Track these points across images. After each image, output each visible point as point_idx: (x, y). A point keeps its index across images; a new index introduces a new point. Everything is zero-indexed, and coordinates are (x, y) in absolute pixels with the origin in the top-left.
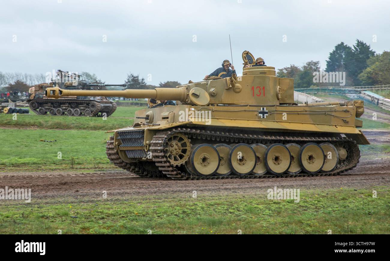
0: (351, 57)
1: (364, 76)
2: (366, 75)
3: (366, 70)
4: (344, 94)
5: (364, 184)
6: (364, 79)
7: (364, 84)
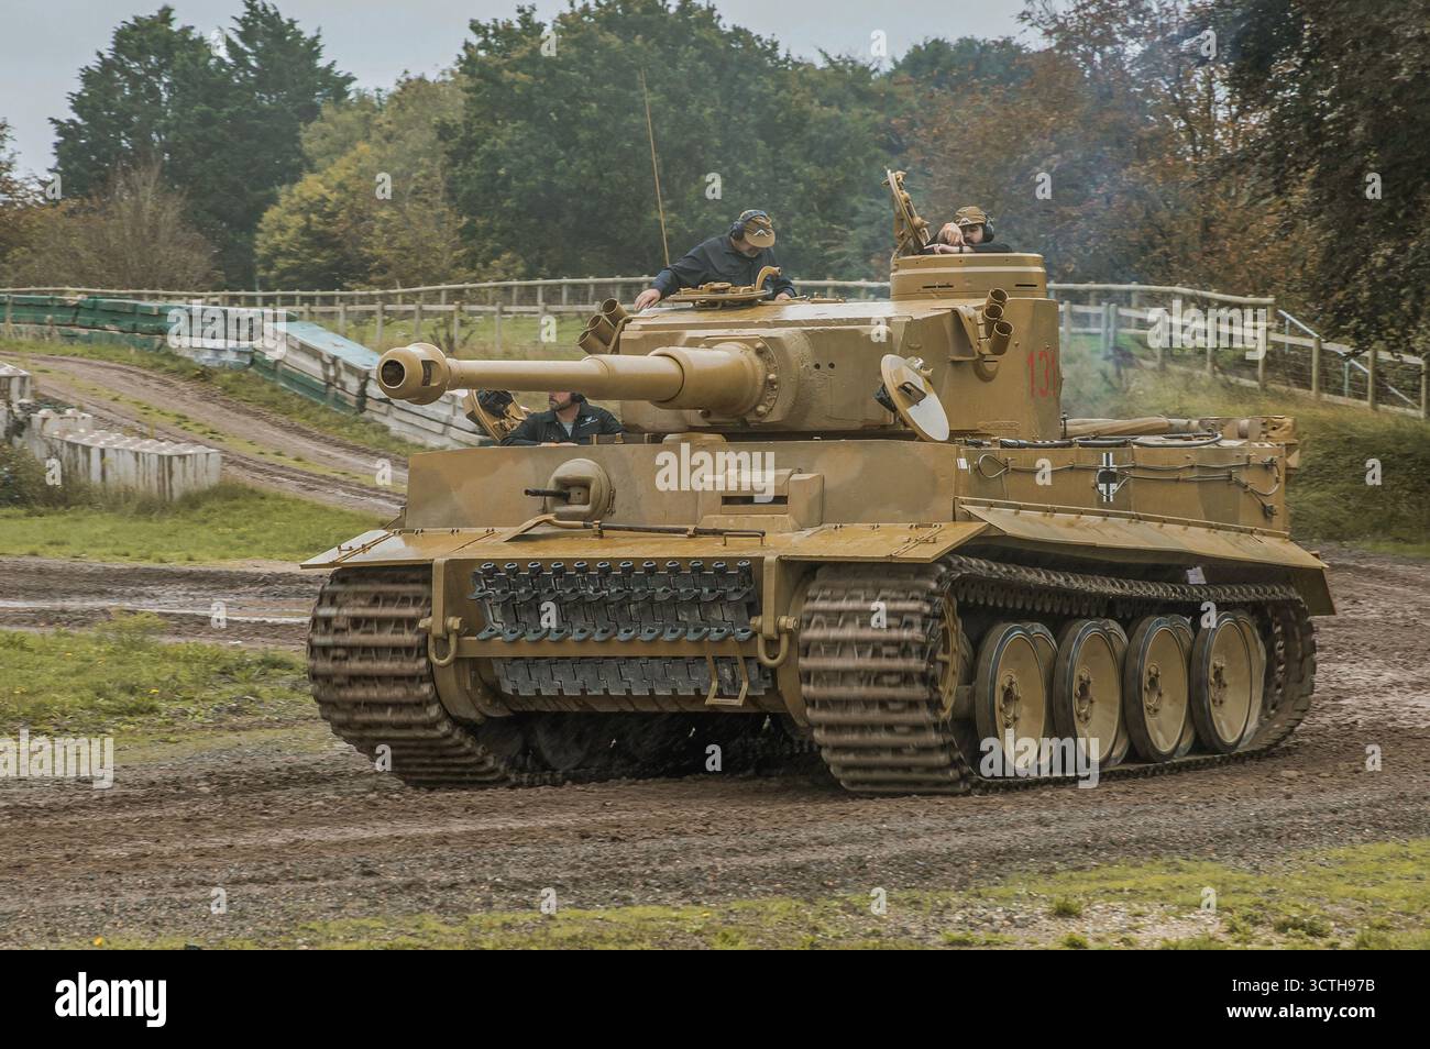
0: (207, 101)
1: (282, 229)
2: (297, 220)
3: (297, 188)
4: (158, 340)
5: (250, 907)
6: (283, 247)
7: (284, 273)
